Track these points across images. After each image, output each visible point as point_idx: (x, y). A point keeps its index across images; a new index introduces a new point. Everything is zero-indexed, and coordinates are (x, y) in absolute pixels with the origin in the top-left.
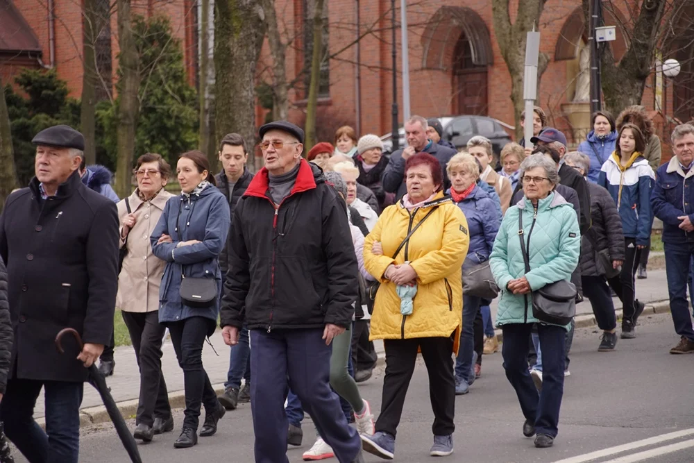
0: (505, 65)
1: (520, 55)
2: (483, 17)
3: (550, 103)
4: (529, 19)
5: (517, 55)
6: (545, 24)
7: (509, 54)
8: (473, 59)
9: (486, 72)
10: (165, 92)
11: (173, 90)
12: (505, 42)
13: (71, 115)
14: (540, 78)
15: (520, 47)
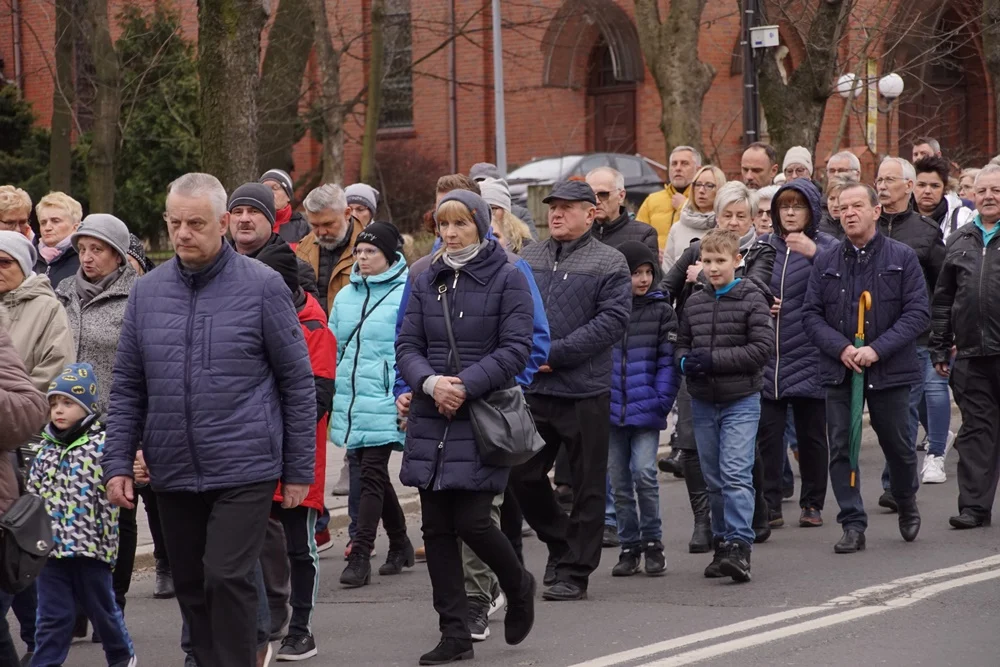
0: (653, 81)
1: (673, 66)
2: (628, 13)
3: (714, 136)
4: (685, 16)
5: (668, 66)
6: (709, 23)
7: (658, 66)
8: (615, 73)
9: (634, 92)
10: (173, 119)
11: (184, 118)
12: (653, 48)
13: (38, 152)
14: (702, 99)
15: (673, 55)
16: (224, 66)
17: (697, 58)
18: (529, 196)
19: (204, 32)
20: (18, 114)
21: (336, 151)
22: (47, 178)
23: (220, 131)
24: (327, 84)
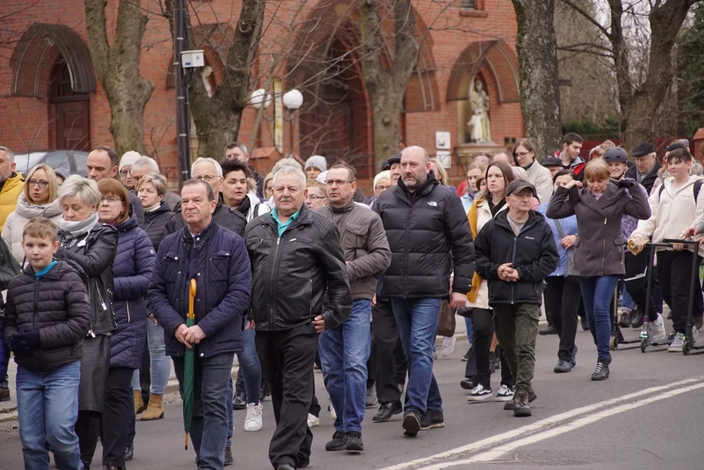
0: (104, 92)
1: (119, 81)
2: (82, 37)
3: (153, 137)
4: (129, 41)
5: (116, 81)
6: (149, 47)
7: (107, 80)
8: (72, 85)
9: (89, 101)
12: (103, 66)
14: (144, 107)
15: (120, 72)
17: (139, 75)
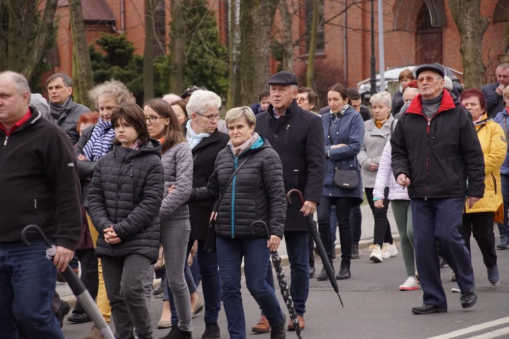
0: (456, 26)
1: (467, 19)
3: (489, 55)
5: (464, 19)
7: (459, 19)
8: (432, 23)
9: (442, 32)
10: (204, 50)
11: (210, 48)
12: (456, 9)
13: (136, 67)
14: (482, 36)
15: (467, 13)
16: (253, 22)
17: (480, 15)
18: (389, 87)
19: (243, 5)
20: (127, 48)
21: (290, 65)
22: (142, 80)
23: (250, 55)
24: (286, 31)
